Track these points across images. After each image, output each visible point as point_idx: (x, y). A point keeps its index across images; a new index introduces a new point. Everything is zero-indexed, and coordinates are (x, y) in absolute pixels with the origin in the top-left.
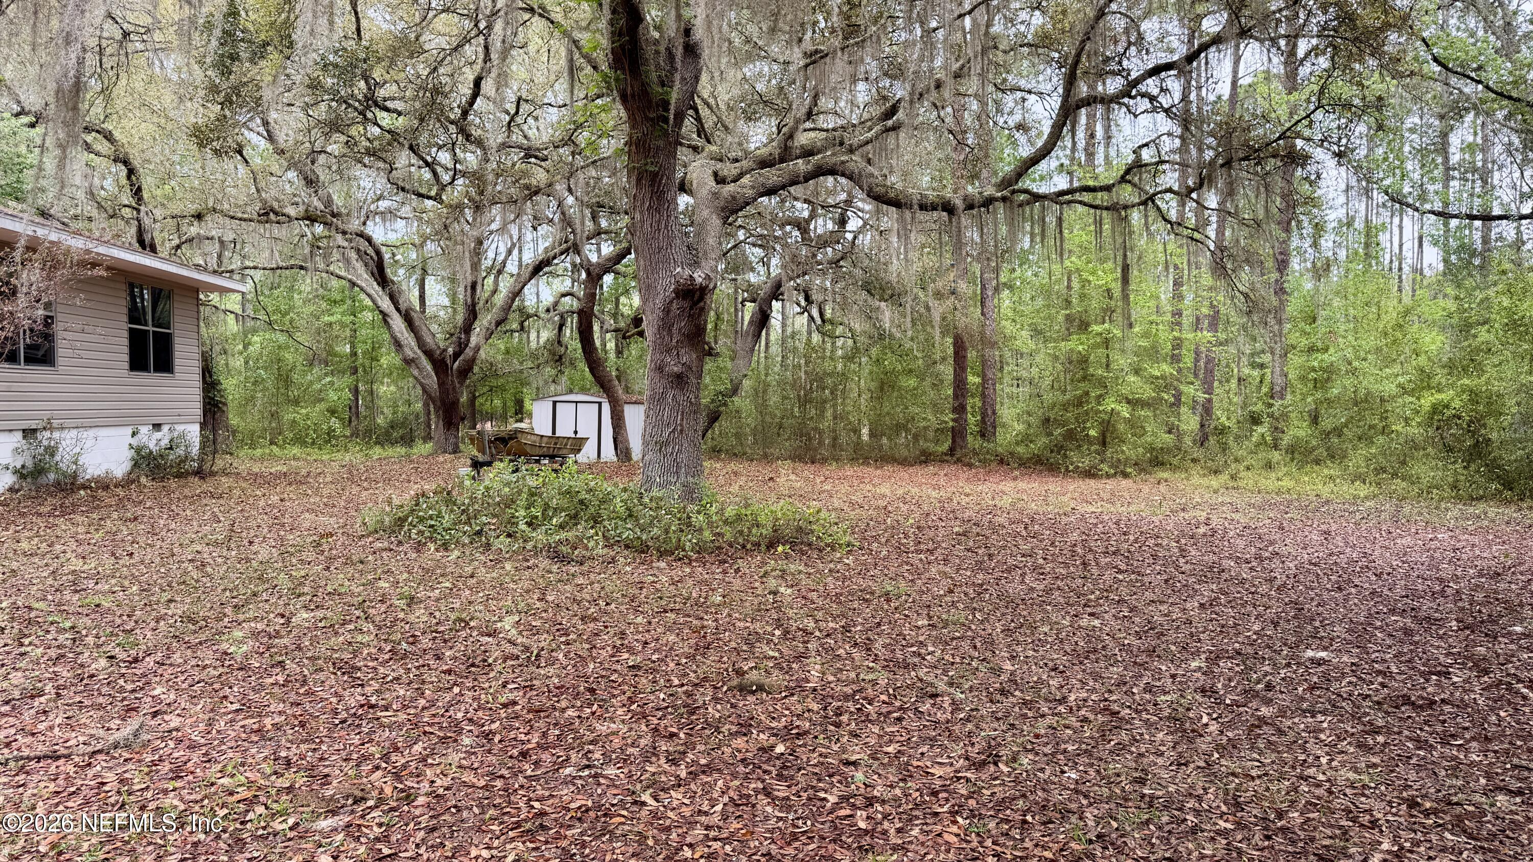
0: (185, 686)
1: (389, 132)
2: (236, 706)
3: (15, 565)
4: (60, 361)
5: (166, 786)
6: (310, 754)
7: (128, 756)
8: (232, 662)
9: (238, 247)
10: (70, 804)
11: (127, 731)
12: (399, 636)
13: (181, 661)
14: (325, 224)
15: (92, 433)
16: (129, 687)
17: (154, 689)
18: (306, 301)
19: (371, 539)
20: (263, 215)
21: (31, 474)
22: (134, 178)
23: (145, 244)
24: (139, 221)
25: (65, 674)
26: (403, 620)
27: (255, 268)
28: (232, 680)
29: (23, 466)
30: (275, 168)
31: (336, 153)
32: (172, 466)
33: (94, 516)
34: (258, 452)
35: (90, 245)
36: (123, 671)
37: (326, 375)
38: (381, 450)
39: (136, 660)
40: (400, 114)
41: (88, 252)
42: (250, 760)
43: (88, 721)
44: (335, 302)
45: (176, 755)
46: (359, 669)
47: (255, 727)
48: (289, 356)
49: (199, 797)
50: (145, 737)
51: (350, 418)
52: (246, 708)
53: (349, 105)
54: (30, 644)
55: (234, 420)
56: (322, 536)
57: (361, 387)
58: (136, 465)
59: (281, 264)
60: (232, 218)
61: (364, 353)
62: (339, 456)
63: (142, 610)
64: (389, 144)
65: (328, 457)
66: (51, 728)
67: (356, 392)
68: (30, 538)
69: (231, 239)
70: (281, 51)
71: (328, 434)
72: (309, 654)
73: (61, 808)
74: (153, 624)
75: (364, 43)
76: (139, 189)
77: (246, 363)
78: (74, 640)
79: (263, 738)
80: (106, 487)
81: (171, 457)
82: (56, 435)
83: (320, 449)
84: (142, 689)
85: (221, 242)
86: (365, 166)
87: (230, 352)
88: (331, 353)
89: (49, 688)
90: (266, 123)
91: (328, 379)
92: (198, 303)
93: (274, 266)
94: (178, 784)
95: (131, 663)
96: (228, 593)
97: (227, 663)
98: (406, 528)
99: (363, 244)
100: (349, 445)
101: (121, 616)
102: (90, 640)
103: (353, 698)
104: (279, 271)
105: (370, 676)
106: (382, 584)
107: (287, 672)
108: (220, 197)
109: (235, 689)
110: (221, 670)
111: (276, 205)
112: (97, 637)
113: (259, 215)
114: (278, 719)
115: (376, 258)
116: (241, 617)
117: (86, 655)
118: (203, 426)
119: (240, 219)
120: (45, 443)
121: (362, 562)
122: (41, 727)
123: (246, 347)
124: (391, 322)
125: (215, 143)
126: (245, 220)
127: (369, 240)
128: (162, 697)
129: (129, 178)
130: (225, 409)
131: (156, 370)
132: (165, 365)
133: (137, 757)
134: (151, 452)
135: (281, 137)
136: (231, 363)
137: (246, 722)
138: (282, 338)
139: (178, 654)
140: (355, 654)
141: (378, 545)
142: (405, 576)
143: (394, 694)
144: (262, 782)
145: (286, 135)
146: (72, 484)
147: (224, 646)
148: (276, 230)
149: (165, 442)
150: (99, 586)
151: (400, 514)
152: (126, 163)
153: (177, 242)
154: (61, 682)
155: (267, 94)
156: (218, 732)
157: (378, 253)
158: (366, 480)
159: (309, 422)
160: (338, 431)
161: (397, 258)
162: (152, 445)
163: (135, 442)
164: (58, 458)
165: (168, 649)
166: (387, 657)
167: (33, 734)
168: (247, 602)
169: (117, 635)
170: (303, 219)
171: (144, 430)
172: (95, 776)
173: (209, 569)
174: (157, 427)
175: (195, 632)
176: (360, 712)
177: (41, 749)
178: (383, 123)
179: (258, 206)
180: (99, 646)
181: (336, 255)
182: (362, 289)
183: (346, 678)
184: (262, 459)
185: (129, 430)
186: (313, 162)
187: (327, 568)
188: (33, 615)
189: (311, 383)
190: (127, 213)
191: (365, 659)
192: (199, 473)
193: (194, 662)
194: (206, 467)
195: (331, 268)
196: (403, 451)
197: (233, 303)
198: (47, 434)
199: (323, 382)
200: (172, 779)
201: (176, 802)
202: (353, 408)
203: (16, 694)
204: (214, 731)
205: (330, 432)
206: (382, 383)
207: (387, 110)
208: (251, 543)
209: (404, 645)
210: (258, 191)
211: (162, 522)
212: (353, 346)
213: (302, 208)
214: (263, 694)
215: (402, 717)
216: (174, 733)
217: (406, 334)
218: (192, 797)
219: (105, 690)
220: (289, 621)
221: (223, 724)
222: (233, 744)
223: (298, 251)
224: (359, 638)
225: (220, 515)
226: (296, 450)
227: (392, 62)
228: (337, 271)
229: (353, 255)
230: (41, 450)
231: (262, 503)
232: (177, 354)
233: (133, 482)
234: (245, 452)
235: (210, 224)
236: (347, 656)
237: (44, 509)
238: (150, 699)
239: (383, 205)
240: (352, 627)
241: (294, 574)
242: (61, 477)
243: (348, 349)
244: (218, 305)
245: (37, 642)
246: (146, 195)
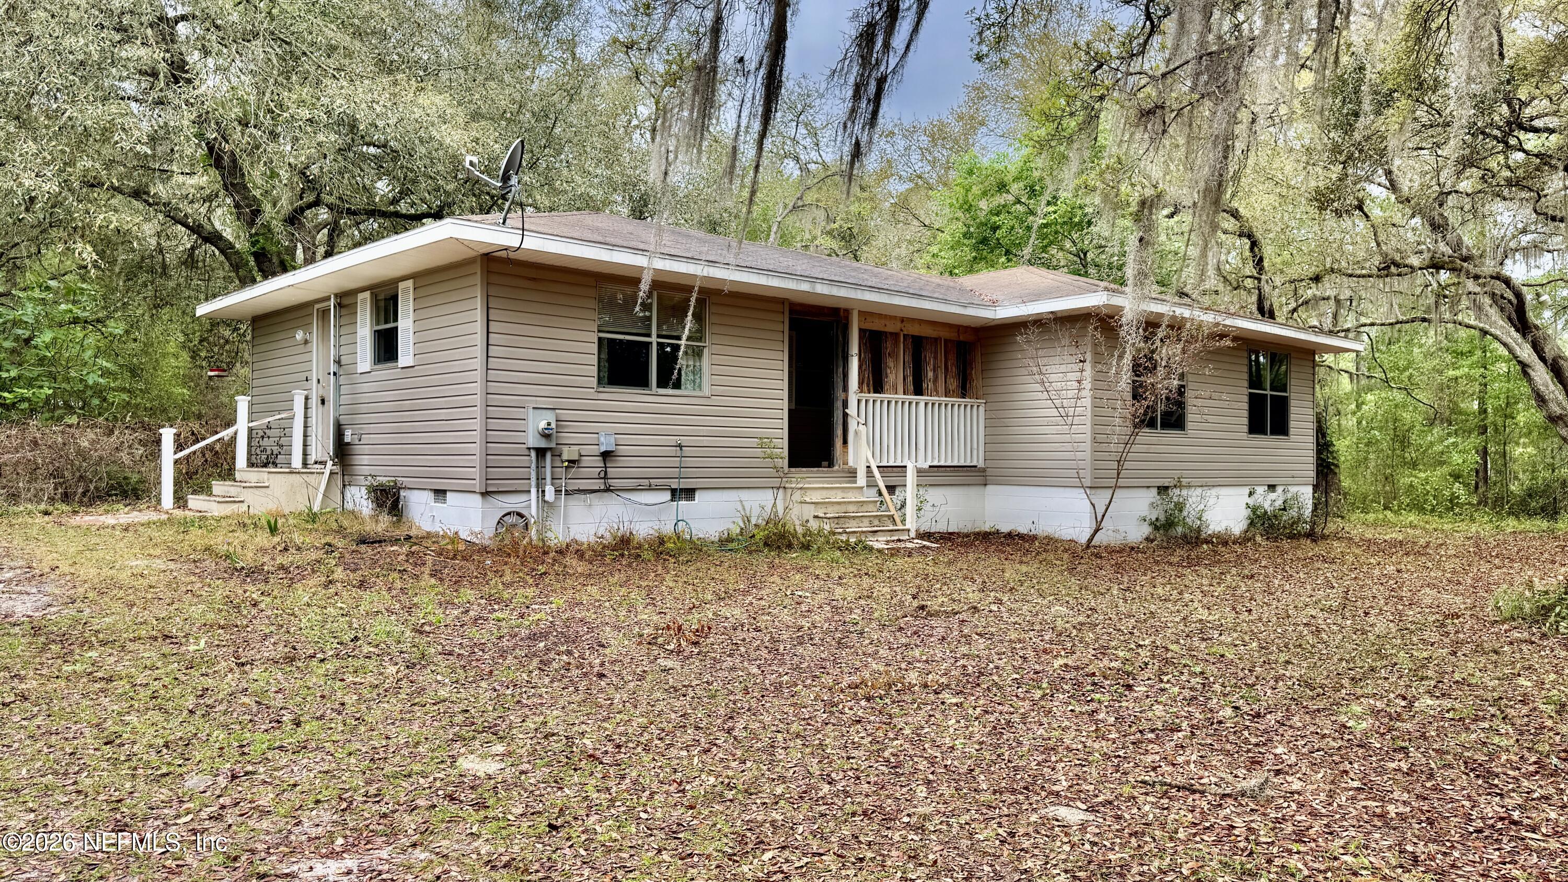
0: (1304, 750)
1: (1537, 156)
2: (1356, 784)
3: (1153, 608)
4: (1189, 425)
5: (1290, 847)
6: (1439, 856)
7: (1254, 807)
8: (1351, 737)
9: (1354, 304)
10: (1205, 838)
11: (1253, 782)
12: (1548, 748)
13: (1300, 724)
14: (1453, 270)
15: (1214, 491)
16: (1253, 740)
17: (1276, 747)
18: (1428, 355)
19: (1506, 626)
20: (1383, 269)
21: (1164, 525)
22: (1256, 250)
23: (1266, 312)
24: (1259, 290)
25: (1197, 715)
26: (1551, 729)
27: (1372, 324)
28: (1352, 756)
29: (1157, 519)
30: (1398, 218)
31: (1470, 191)
32: (1285, 527)
33: (1216, 570)
34: (1371, 517)
35: (1219, 319)
36: (1247, 723)
37: (1449, 435)
38: (1515, 523)
39: (1258, 715)
40: (1551, 131)
41: (1218, 324)
42: (1373, 845)
43: (1219, 764)
44: (1462, 354)
45: (1298, 818)
46: (1497, 776)
47: (1378, 811)
48: (1407, 416)
49: (1322, 868)
50: (1269, 792)
51: (1477, 484)
52: (1366, 788)
53: (1488, 135)
54: (1168, 681)
55: (1346, 483)
56: (1446, 617)
57: (1492, 449)
58: (1252, 524)
59: (1401, 318)
60: (1351, 276)
61: (1496, 410)
62: (1463, 526)
63: (1261, 667)
64: (1537, 169)
65: (1450, 526)
66: (1188, 763)
67: (1485, 453)
68: (1164, 585)
69: (1347, 296)
70: (1410, 95)
71: (1451, 501)
72: (1436, 746)
73: (1198, 839)
74: (1272, 683)
75: (1507, 61)
76: (1261, 260)
77: (1359, 423)
78: (1203, 684)
79: (1387, 825)
80: (1225, 544)
81: (1284, 518)
82: (1185, 492)
83: (1441, 517)
84: (1264, 744)
85: (1338, 301)
86: (1505, 199)
87: (1343, 412)
88: (1456, 410)
89: (1184, 725)
90: (1389, 173)
91: (1452, 440)
92: (1314, 364)
93: (1394, 321)
94: (1302, 848)
95: (1254, 717)
96: (1344, 663)
97: (1346, 737)
98: (1552, 619)
99: (1499, 287)
100: (1476, 515)
101: (1243, 669)
102: (1217, 687)
103: (1491, 808)
104: (1399, 326)
105: (1511, 786)
106: (1522, 681)
107: (1411, 760)
108: (1337, 256)
109: (1356, 766)
110: (1340, 743)
111: (1397, 258)
112: (1223, 685)
113: (1379, 270)
114: (1401, 809)
115: (1515, 301)
116: (1359, 692)
117: (1215, 701)
118: (1316, 488)
119: (1359, 276)
120: (1175, 499)
121: (1496, 652)
122: (1180, 759)
123: (1358, 407)
124: (1532, 373)
125: (1335, 204)
126: (1364, 276)
127: (1507, 282)
128: (1284, 757)
129: (1252, 249)
130: (1337, 471)
131: (1272, 433)
132: (1281, 428)
133: (1262, 809)
134: (1266, 512)
135: (1405, 186)
136: (1343, 422)
137: (1369, 803)
138: (1399, 396)
139: (1296, 718)
140: (1492, 757)
141: (1516, 634)
142: (1553, 676)
143: (1543, 815)
144: (1387, 871)
145: (1409, 182)
146: (1197, 538)
147: (1343, 718)
148: (1396, 283)
149: (1279, 503)
150: (1223, 638)
151: (1545, 602)
152: (1250, 236)
153: (1294, 305)
154: (1195, 722)
155: (1392, 143)
156: (1339, 806)
157: (1519, 295)
158: (1497, 556)
159: (1428, 487)
160: (1463, 499)
161: (1542, 299)
162: (1267, 506)
163: (1251, 501)
164: (1185, 513)
165: (1287, 710)
166: (1532, 768)
167: (1174, 765)
168: (1364, 677)
169: (1240, 687)
170: (1427, 268)
171: (1260, 490)
172: (1226, 818)
173: (1324, 636)
174: (1272, 488)
175: (1313, 698)
176: (1499, 825)
177: (1180, 780)
178: (1528, 146)
179: (1377, 260)
180: (1225, 695)
181: (1465, 302)
182: (1496, 338)
183: (1480, 782)
184: (1375, 524)
185: (1246, 490)
186: (1441, 205)
187: (1454, 653)
188: (1169, 655)
189: (1432, 444)
190: (1249, 283)
191: (1503, 766)
192: (1311, 535)
193: (1312, 729)
194: (1318, 530)
195: (1460, 317)
196: (1545, 524)
197: (1347, 362)
198: (1177, 491)
199: (1446, 443)
200: (1296, 842)
201: (1300, 866)
202: (1481, 473)
203: (1159, 725)
204: (1335, 805)
205: (1453, 499)
206: (1517, 444)
207: (1536, 130)
208: (1366, 614)
209: (1555, 761)
210: (1378, 245)
211: (1276, 582)
212: (1482, 402)
213: (1427, 256)
214: (1385, 778)
215: (1553, 844)
216: (1296, 796)
217: (1552, 387)
218: (1316, 865)
219: (1231, 738)
220: (1410, 705)
221: (1344, 799)
222: (1355, 823)
223: (1421, 302)
224: (1496, 740)
225: (1333, 581)
226: (1412, 517)
227: (1544, 74)
228: (1466, 320)
229: (1487, 301)
230: (1172, 506)
231: (1377, 572)
232: (1292, 417)
233: (1249, 540)
234: (1357, 516)
235: (1328, 285)
236: (1481, 758)
237: (1175, 560)
238: (1271, 756)
239: (1526, 239)
240: (1486, 725)
241: (1415, 654)
242: (1188, 531)
243: (1475, 406)
244: (1332, 365)
245: (1173, 680)
246: (1266, 264)
